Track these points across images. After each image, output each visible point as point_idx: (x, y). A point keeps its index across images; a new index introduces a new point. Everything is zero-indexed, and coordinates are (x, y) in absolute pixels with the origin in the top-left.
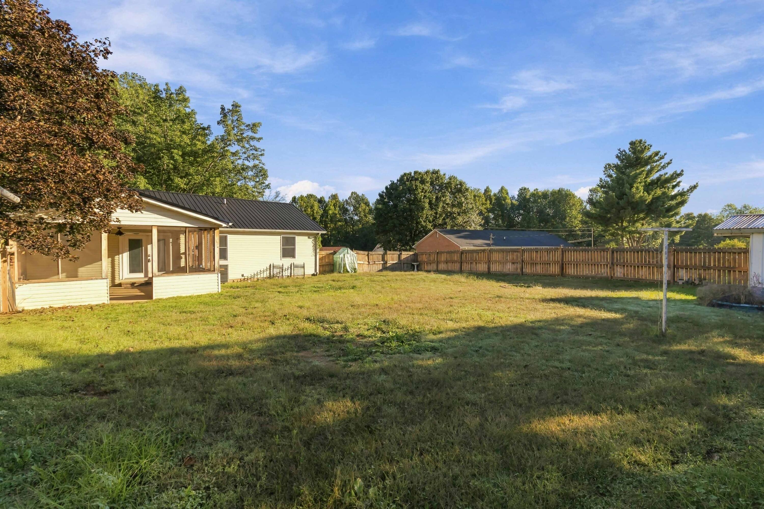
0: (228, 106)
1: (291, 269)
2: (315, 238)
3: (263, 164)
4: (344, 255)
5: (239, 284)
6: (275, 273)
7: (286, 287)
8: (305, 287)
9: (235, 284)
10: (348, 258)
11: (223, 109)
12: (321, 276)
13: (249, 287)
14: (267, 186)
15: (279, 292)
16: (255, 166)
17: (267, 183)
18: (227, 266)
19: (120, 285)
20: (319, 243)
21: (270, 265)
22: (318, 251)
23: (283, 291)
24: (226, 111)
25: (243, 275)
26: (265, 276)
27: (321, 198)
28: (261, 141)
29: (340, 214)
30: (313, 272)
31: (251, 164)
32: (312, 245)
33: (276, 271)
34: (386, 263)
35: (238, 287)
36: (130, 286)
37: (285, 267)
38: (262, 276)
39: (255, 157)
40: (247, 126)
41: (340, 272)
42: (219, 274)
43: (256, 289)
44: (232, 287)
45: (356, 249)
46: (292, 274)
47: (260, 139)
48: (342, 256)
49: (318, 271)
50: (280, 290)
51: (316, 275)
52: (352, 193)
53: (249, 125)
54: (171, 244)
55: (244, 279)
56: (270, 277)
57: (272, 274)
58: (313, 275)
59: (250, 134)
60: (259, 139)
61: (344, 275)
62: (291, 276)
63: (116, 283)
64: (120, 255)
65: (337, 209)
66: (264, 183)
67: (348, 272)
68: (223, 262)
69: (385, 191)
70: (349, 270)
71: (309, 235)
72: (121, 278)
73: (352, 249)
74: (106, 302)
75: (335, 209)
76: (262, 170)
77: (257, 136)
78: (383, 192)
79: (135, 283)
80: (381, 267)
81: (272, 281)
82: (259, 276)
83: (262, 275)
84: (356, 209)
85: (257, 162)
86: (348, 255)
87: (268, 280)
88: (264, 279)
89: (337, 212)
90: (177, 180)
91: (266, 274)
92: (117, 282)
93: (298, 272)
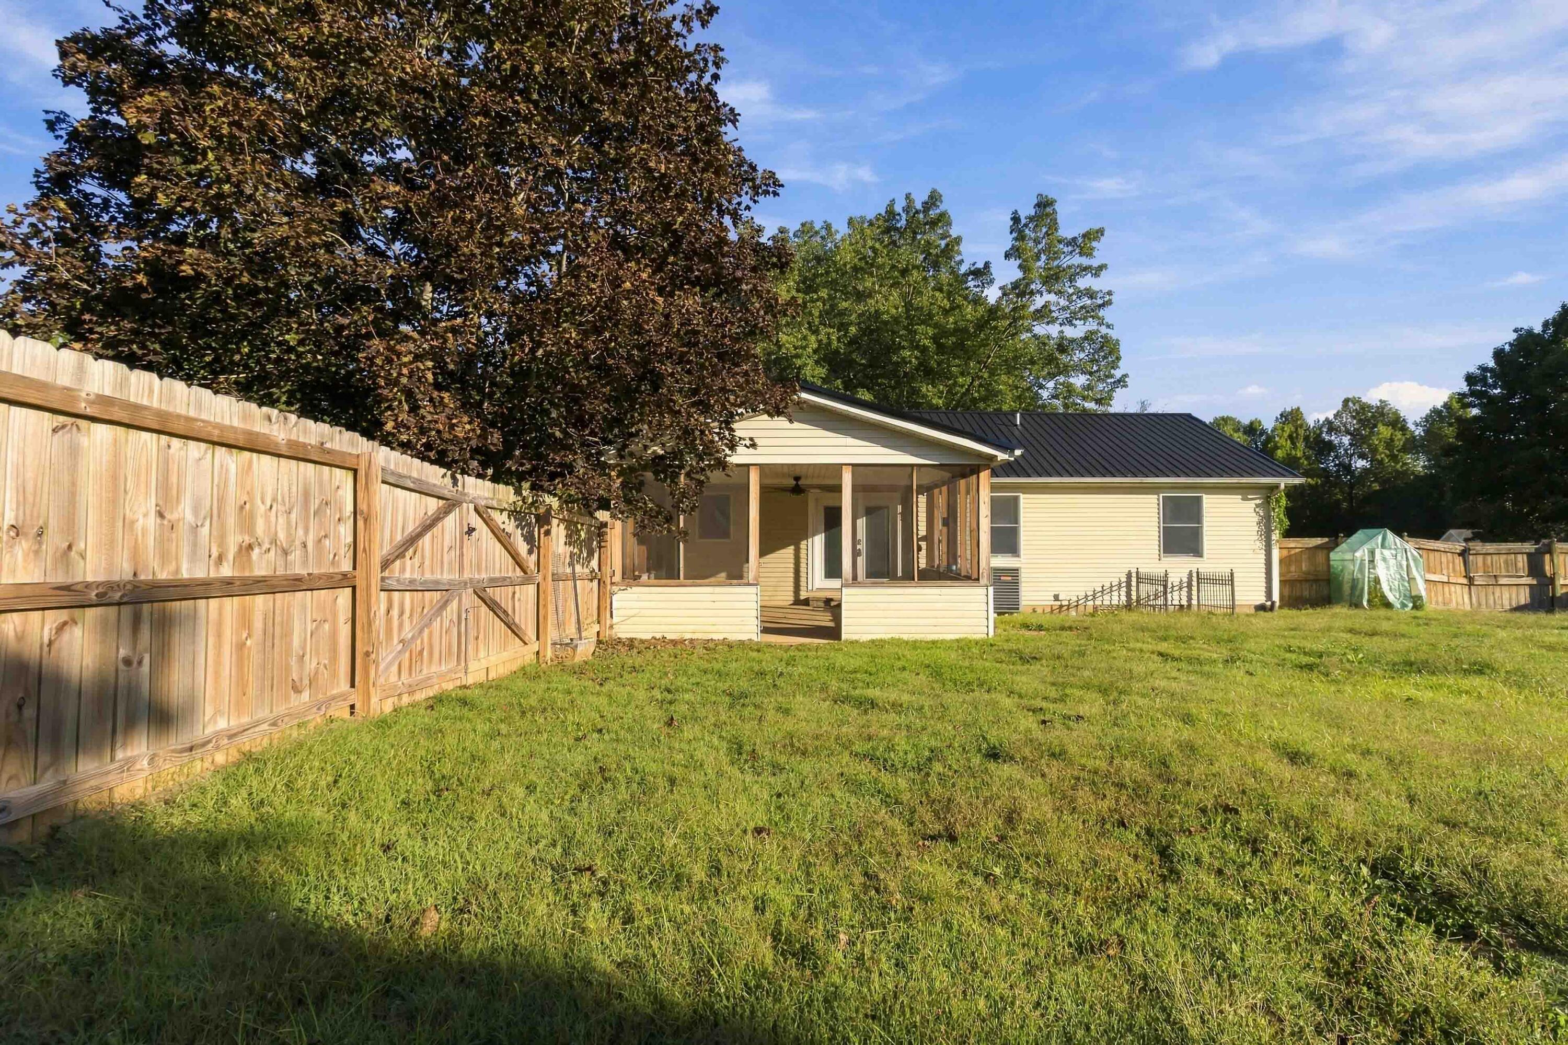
0: (1027, 210)
1: (1190, 586)
2: (1267, 500)
3: (1108, 326)
4: (1372, 553)
5: (1045, 620)
6: (1143, 595)
7: (1183, 640)
8: (1251, 645)
9: (1034, 620)
10: (1384, 560)
11: (1016, 219)
12: (1286, 611)
13: (1070, 628)
14: (1119, 381)
15: (1161, 654)
16: (1089, 337)
17: (1118, 374)
18: (1015, 572)
19: (806, 602)
20: (1279, 513)
21: (1129, 575)
22: (1276, 536)
23: (1176, 653)
24: (1023, 221)
25: (1056, 598)
26: (1115, 602)
27: (1252, 423)
28: (1103, 273)
29: (1308, 458)
30: (1261, 599)
31: (1075, 332)
32: (1256, 519)
33: (1146, 589)
34: (1552, 580)
35: (1040, 628)
36: (822, 604)
37: (1174, 579)
38: (1107, 603)
39: (1089, 313)
40: (1068, 244)
41: (1357, 605)
42: (991, 589)
43: (1090, 638)
44: (1027, 626)
45: (1414, 534)
46: (1194, 602)
47: (1102, 267)
48: (1362, 554)
49: (1276, 597)
50: (1163, 647)
51: (1272, 608)
52: (1346, 401)
53: (1074, 239)
54: (899, 517)
55: (1061, 606)
56: (1128, 606)
57: (1134, 597)
58: (1261, 608)
59: (1077, 260)
60: (1097, 271)
61: (1375, 613)
62: (1189, 606)
63: (802, 598)
64: (810, 540)
65: (1301, 445)
66: (1112, 376)
67: (1388, 605)
68: (1002, 561)
69: (1491, 364)
70: (1391, 598)
71: (1244, 491)
72: (810, 588)
73: (1398, 532)
74: (755, 638)
75: (1295, 447)
76: (1106, 339)
77: (1095, 263)
78: (1484, 369)
79: (832, 600)
80: (1524, 597)
81: (1133, 617)
82: (1098, 602)
83: (1107, 597)
84: (1358, 439)
85: (1092, 325)
86: (1387, 553)
87: (1125, 616)
88: (1112, 610)
89: (1299, 454)
90: (927, 389)
91: (1118, 598)
92: (803, 595)
93: (1214, 596)
